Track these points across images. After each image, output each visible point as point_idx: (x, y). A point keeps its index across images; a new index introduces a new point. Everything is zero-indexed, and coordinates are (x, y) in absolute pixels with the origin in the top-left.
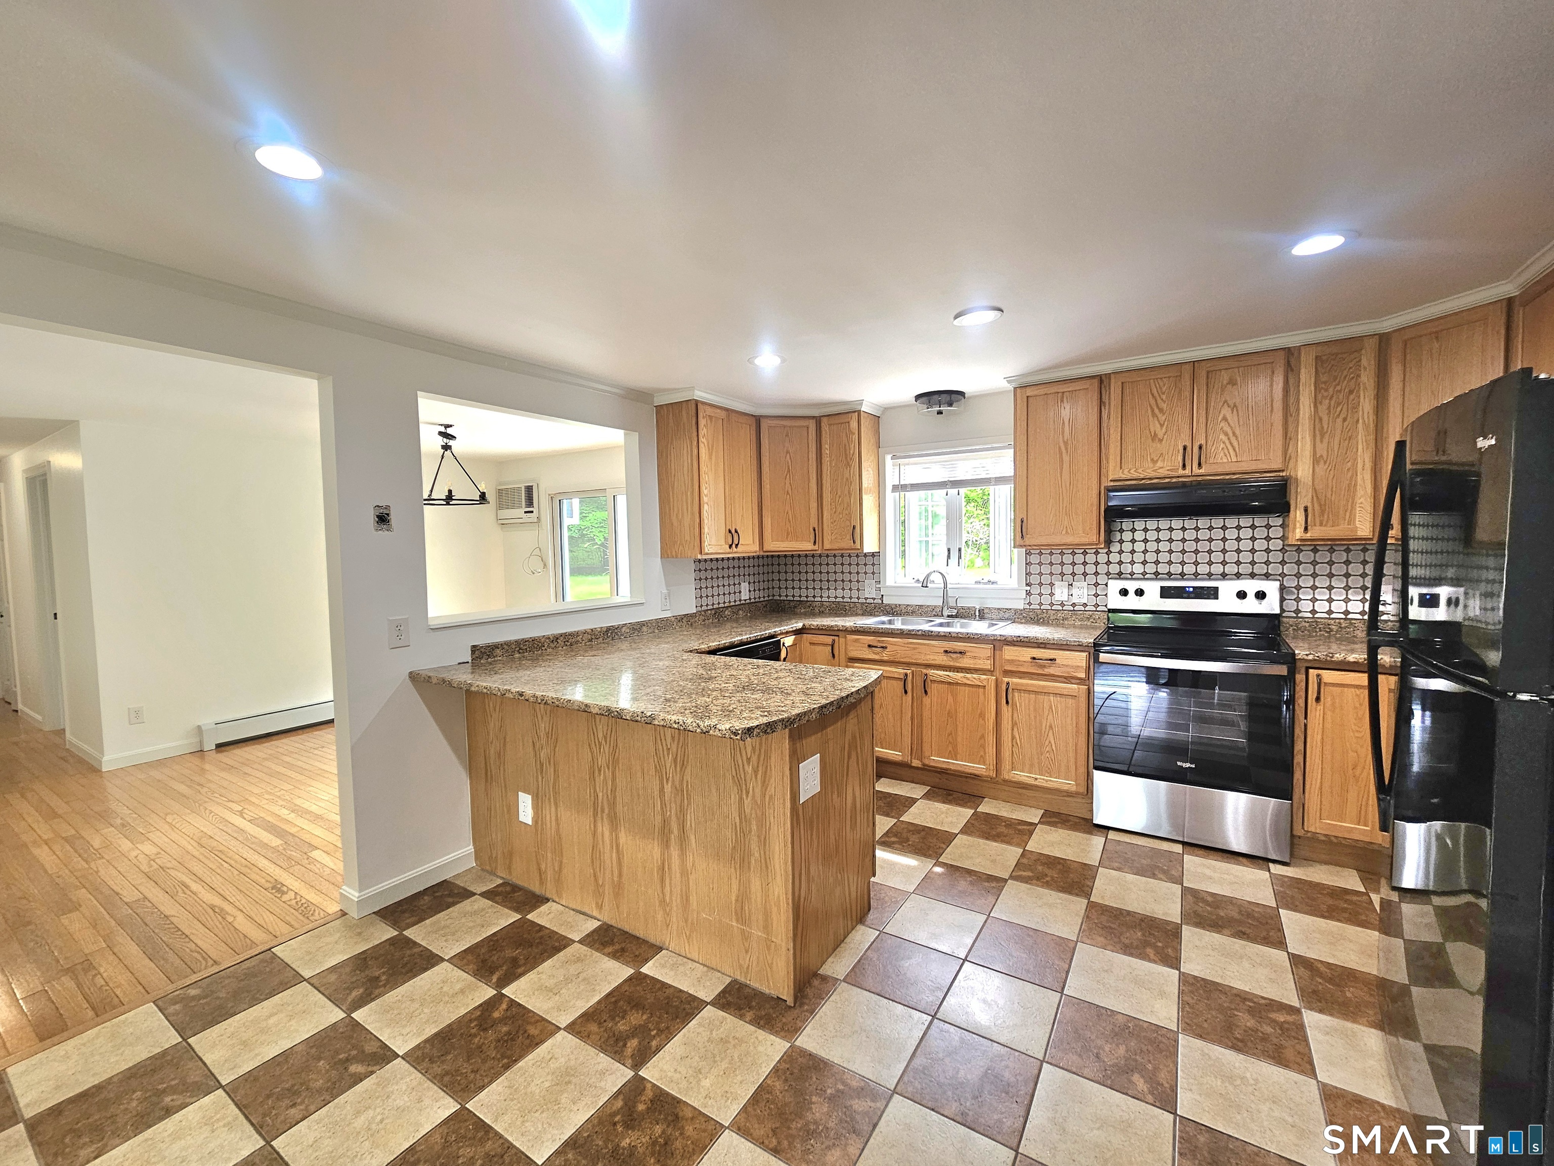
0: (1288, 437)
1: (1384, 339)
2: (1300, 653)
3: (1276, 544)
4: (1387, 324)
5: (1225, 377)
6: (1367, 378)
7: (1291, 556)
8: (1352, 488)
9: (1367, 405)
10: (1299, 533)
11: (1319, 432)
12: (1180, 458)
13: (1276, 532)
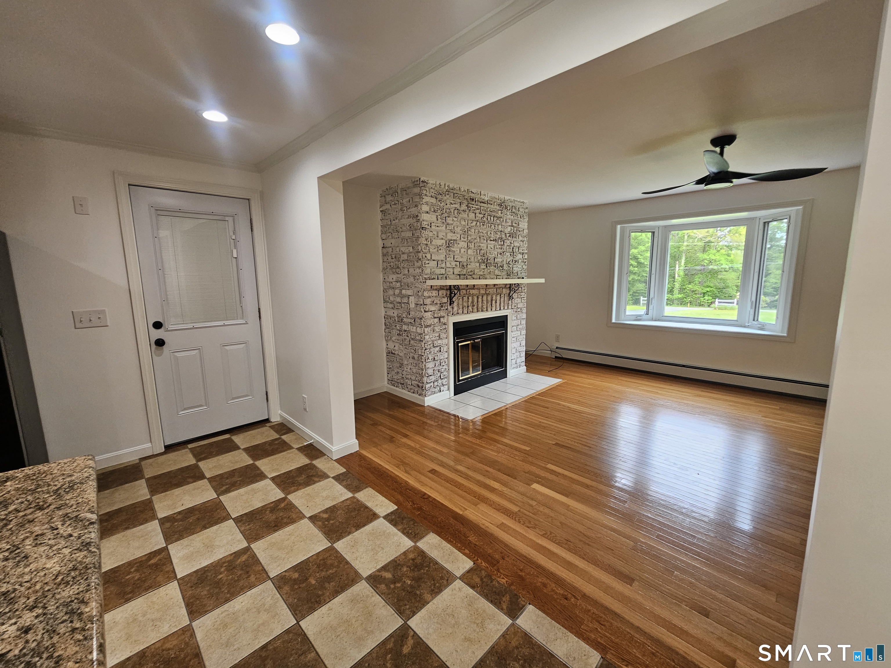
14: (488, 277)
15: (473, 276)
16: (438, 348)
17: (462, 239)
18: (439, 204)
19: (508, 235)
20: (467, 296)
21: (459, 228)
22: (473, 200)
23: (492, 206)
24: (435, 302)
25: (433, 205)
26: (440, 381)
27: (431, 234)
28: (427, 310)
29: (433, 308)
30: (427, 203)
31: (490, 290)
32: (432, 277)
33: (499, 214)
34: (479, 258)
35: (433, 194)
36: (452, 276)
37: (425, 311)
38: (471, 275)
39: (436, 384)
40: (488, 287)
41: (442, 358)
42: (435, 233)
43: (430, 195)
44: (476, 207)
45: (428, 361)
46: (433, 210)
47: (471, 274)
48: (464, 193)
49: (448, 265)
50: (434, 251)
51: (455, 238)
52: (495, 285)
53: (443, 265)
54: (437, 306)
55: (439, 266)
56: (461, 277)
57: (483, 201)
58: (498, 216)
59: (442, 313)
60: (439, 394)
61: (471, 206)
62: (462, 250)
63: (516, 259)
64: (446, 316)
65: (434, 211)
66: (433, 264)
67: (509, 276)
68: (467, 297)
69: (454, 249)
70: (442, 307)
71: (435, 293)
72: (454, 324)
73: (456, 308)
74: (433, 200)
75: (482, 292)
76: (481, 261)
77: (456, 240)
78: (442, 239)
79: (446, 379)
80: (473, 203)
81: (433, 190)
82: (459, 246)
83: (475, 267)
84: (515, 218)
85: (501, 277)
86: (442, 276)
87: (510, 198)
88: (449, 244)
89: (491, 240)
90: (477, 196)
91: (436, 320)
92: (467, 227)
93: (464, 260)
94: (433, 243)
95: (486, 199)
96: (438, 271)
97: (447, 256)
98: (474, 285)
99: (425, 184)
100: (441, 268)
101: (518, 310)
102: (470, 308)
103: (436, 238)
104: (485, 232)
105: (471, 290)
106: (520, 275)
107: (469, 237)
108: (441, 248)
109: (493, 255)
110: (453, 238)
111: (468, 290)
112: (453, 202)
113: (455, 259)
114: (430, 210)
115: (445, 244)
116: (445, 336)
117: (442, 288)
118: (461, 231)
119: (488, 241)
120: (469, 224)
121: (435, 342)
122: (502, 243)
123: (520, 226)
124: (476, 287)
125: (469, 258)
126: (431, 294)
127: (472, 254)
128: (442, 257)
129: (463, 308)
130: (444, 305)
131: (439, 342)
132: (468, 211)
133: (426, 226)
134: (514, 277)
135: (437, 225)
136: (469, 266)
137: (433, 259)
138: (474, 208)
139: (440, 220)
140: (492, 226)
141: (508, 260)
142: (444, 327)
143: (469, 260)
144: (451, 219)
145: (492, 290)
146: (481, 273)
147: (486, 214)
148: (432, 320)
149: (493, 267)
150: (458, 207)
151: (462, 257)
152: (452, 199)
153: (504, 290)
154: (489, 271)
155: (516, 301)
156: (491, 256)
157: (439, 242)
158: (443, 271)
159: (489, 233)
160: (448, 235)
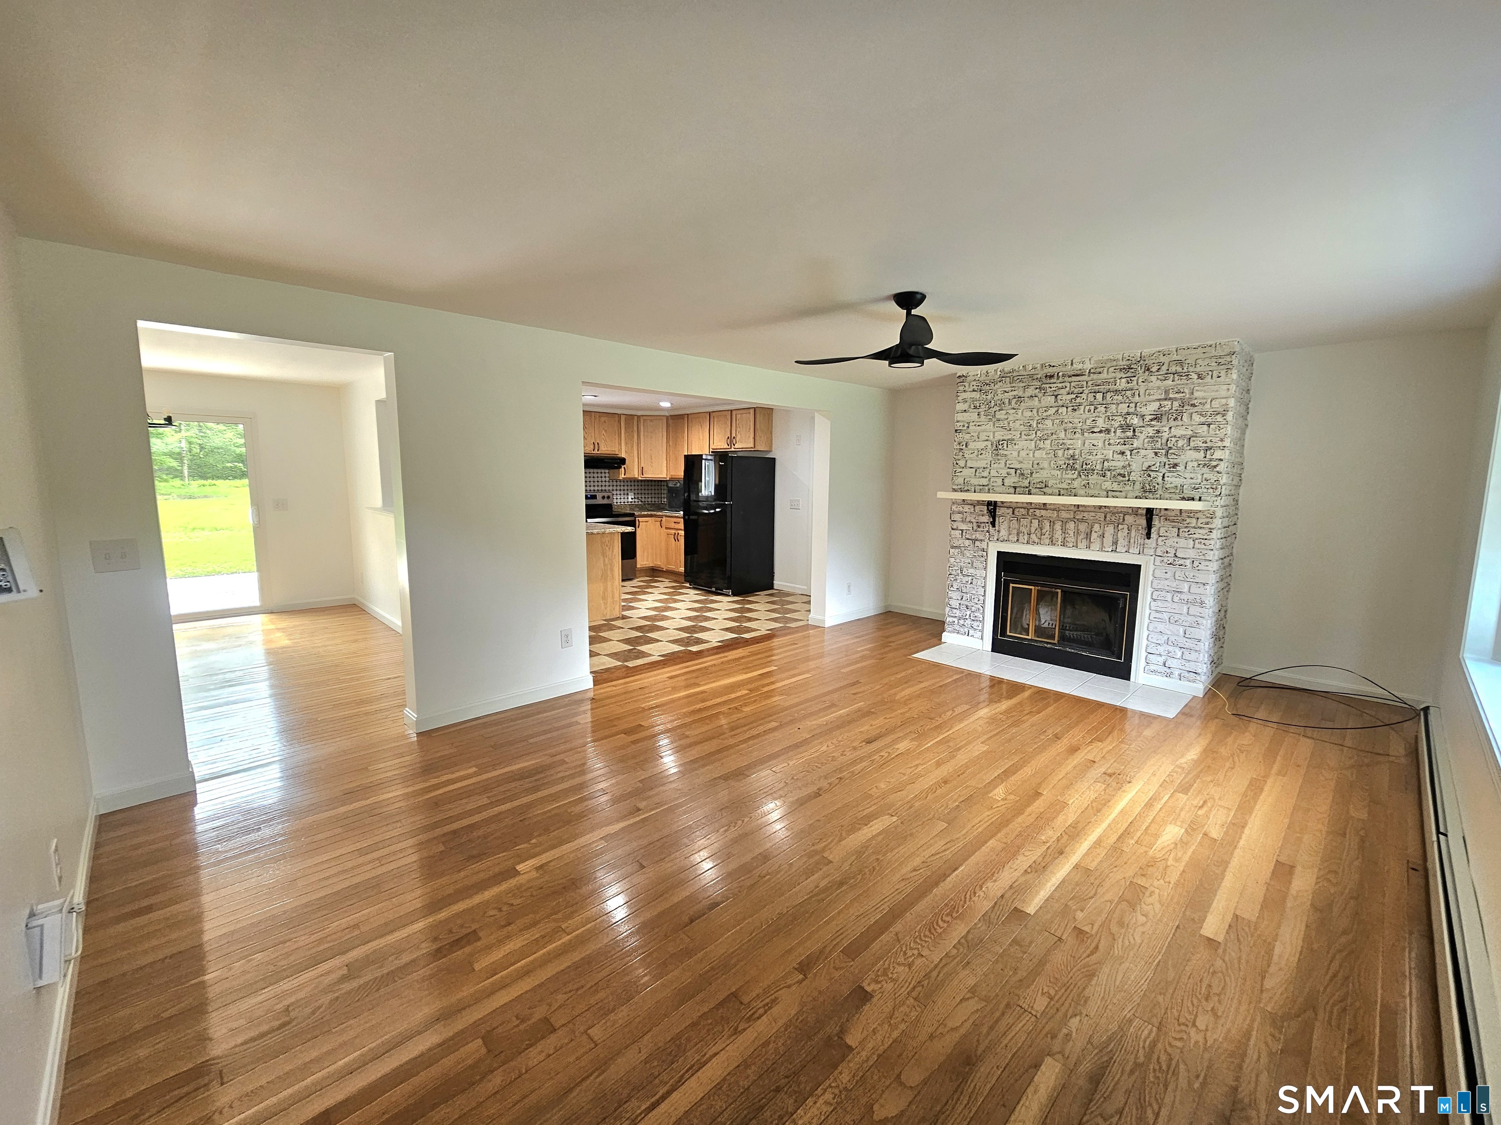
0: (620, 444)
1: (639, 417)
2: (636, 513)
3: (607, 479)
4: (639, 413)
5: (603, 419)
6: (635, 428)
7: (611, 483)
8: (633, 462)
9: (636, 437)
10: (623, 476)
11: (626, 444)
12: (592, 447)
13: (607, 475)
14: (1082, 492)
15: (1044, 490)
16: (970, 578)
17: (1023, 437)
18: (984, 397)
19: (1148, 418)
20: (1030, 518)
21: (1018, 423)
22: (1051, 377)
23: (1104, 375)
24: (968, 520)
25: (974, 400)
26: (968, 622)
27: (967, 436)
28: (955, 527)
29: (963, 527)
30: (965, 401)
31: (1085, 514)
32: (965, 489)
33: (1122, 384)
34: (1062, 462)
35: (976, 388)
36: (1002, 489)
37: (953, 529)
38: (1043, 488)
39: (962, 622)
40: (1081, 509)
41: (974, 592)
42: (975, 435)
43: (971, 389)
44: (1060, 385)
45: (952, 589)
46: (972, 406)
47: (1038, 486)
48: (1033, 372)
49: (993, 473)
50: (972, 456)
51: (1009, 437)
52: (1100, 507)
53: (985, 474)
54: (970, 525)
55: (977, 474)
56: (1018, 489)
57: (1079, 372)
58: (1120, 388)
59: (978, 536)
60: (966, 636)
61: (1048, 386)
62: (1023, 454)
63: (1176, 461)
64: (986, 540)
65: (975, 407)
66: (967, 472)
67: (1147, 492)
68: (1028, 520)
69: (1005, 453)
70: (979, 527)
71: (967, 508)
72: (1000, 554)
73: (1004, 533)
74: (976, 395)
75: (1064, 515)
76: (1064, 467)
77: (1013, 440)
78: (987, 440)
79: (978, 623)
80: (1052, 381)
81: (974, 383)
82: (1017, 447)
83: (1049, 475)
84: (1179, 382)
85: (1123, 494)
86: (981, 487)
87: (1158, 349)
88: (997, 446)
89: (1093, 432)
90: (1064, 369)
91: (967, 543)
92: (1037, 418)
93: (1026, 466)
94: (969, 447)
95: (1088, 366)
96: (975, 481)
97: (993, 462)
98: (1045, 504)
99: (963, 378)
100: (983, 477)
101: (1175, 561)
102: (1033, 536)
103: (977, 440)
104: (1076, 421)
105: (1038, 511)
106: (1188, 493)
107: (1039, 432)
108: (984, 452)
109: (1099, 456)
110: (1005, 438)
111: (1031, 510)
112: (1007, 390)
113: (1008, 465)
114: (970, 407)
115: (990, 446)
116: (981, 566)
117: (980, 503)
118: (1022, 426)
119: (1086, 434)
120: (1040, 414)
121: (965, 570)
122: (1130, 434)
123: (1196, 394)
124: (1048, 507)
125: (1036, 462)
126: (961, 509)
127: (1045, 456)
128: (982, 464)
129: (1018, 534)
130: (982, 525)
131: (971, 571)
132: (1040, 395)
133: (961, 428)
134: (1167, 495)
135: (978, 424)
136: (1034, 475)
137: (968, 465)
138: (1053, 389)
139: (983, 417)
140: (1102, 409)
141: (1146, 465)
142: (980, 553)
143: (1035, 466)
144: (1004, 412)
145: (1093, 514)
146: (1065, 486)
147: (1086, 391)
148: (960, 542)
149: (1095, 476)
150: (1021, 394)
151: (1021, 462)
152: (1009, 385)
153: (1129, 519)
154: (1083, 483)
155: (1169, 542)
156: (1095, 460)
157: (980, 445)
158: (984, 481)
159: (1089, 422)
160: (996, 434)
